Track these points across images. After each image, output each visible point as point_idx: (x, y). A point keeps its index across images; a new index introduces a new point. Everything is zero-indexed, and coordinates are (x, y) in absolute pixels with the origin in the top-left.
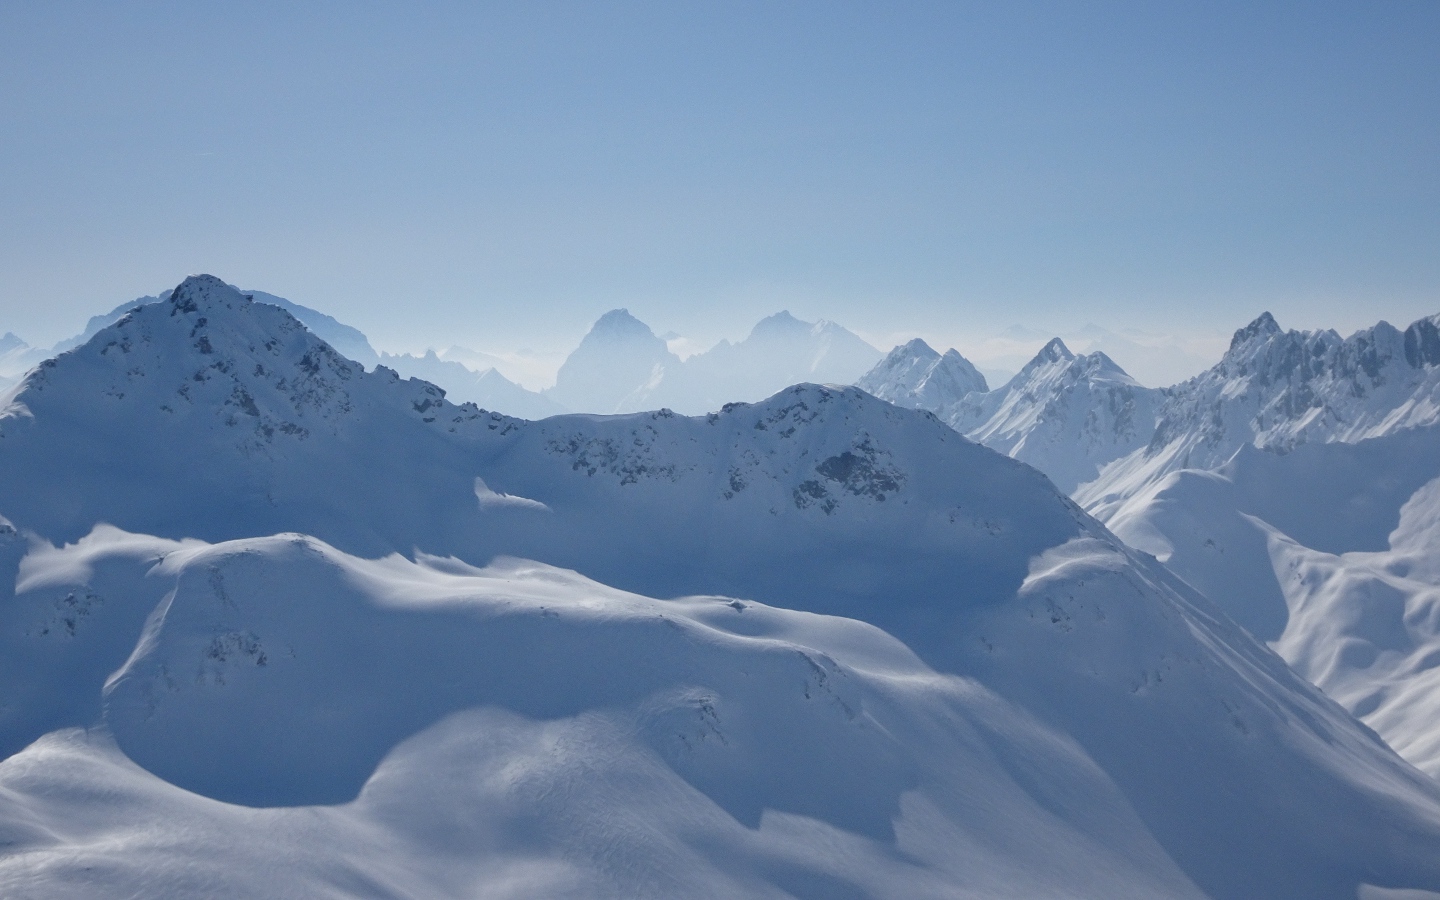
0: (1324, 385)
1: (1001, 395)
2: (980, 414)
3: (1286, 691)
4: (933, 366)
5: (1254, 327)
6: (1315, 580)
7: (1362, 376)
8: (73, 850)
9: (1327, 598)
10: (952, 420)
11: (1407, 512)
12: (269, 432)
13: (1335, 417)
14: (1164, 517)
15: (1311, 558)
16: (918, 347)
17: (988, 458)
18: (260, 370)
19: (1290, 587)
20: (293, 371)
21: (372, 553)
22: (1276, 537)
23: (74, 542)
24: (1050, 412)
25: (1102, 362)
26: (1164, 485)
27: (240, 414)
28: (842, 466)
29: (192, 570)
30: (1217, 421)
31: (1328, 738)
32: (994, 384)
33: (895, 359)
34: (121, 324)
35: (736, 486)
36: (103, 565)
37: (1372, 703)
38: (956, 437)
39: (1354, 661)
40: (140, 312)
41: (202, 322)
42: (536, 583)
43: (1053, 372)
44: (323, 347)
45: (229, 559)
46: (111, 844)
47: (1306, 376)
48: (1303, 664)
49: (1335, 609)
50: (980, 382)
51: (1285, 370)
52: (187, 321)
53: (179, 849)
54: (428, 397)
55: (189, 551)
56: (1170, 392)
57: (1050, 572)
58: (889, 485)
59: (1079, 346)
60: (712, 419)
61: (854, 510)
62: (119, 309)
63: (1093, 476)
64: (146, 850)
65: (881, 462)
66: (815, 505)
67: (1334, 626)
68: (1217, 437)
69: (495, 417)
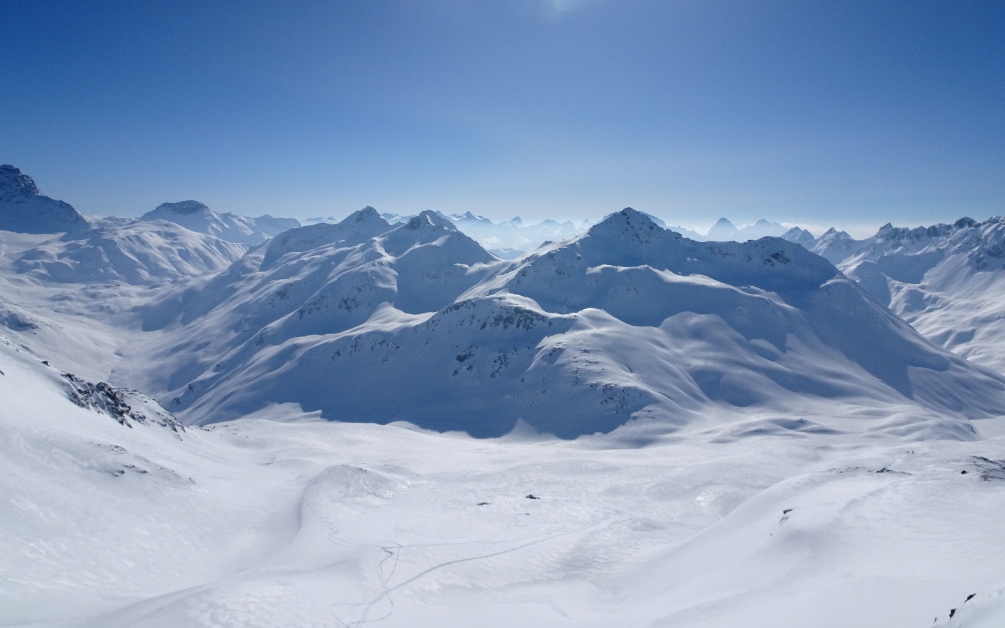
0: (904, 241)
1: (818, 240)
2: (812, 245)
3: (889, 316)
4: (800, 233)
5: (886, 227)
6: (899, 289)
7: (915, 240)
8: (595, 330)
9: (901, 294)
10: (804, 245)
11: (926, 275)
12: (642, 242)
13: (906, 249)
14: (858, 271)
15: (897, 283)
16: (797, 228)
17: (814, 255)
18: (640, 228)
19: (892, 290)
20: (647, 229)
21: (663, 270)
22: (888, 278)
23: (597, 266)
24: (830, 245)
25: (844, 233)
26: (859, 264)
27: (636, 238)
28: (776, 256)
29: (623, 272)
30: (874, 249)
31: (900, 328)
32: (816, 238)
33: (792, 231)
34: (610, 218)
35: (750, 259)
36: (603, 269)
37: (913, 320)
38: (806, 251)
39: (908, 309)
40: (615, 215)
41: (628, 218)
42: (701, 279)
43: (831, 235)
44: (655, 224)
45: (631, 270)
46: (604, 330)
47: (899, 239)
48: (894, 309)
49: (905, 295)
50: (812, 237)
51: (893, 237)
52: (625, 217)
53: (618, 332)
54: (678, 236)
55: (621, 269)
56: (862, 241)
57: (827, 283)
58: (788, 260)
59: (838, 230)
60: (745, 243)
61: (779, 266)
63: (840, 262)
64: (611, 332)
65: (786, 255)
66: (769, 265)
67: (903, 300)
68: (874, 253)
69: (693, 241)
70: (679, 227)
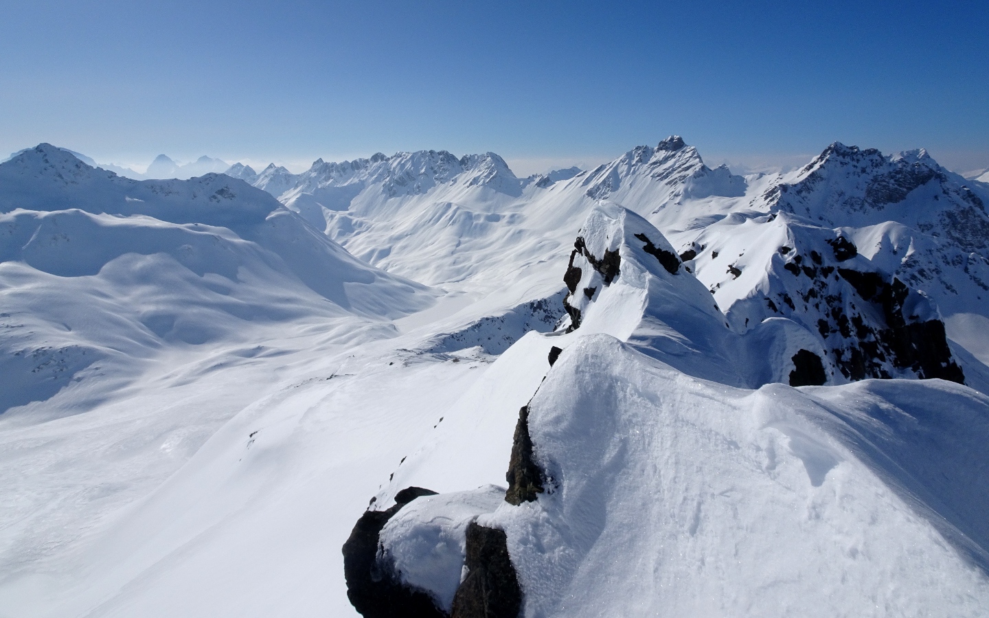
0: (334, 174)
1: (260, 175)
2: (255, 180)
3: (327, 241)
4: (242, 169)
5: (318, 161)
6: (332, 217)
7: (342, 173)
8: (15, 289)
9: (335, 221)
10: (248, 181)
11: (352, 202)
12: (67, 183)
13: (336, 181)
14: (298, 203)
15: (331, 212)
16: (239, 164)
17: (257, 190)
18: (63, 167)
19: (327, 218)
20: (74, 168)
21: (97, 213)
22: (323, 208)
23: (9, 212)
24: (271, 180)
25: (283, 168)
26: (298, 196)
27: (58, 179)
28: (221, 192)
29: (46, 218)
30: (310, 182)
31: (335, 251)
32: (258, 173)
33: (234, 167)
34: (21, 155)
35: (195, 197)
36: (19, 217)
37: (345, 243)
38: (249, 185)
39: (341, 234)
40: (26, 153)
41: (45, 155)
42: (143, 220)
43: (272, 171)
44: (82, 162)
45: (57, 215)
46: (26, 287)
47: (330, 172)
48: (330, 235)
49: (337, 222)
50: (254, 173)
51: (325, 171)
52: (41, 155)
53: (47, 287)
54: (112, 175)
55: (44, 214)
56: (299, 175)
57: (272, 216)
58: (233, 196)
59: (278, 165)
60: (188, 181)
61: (225, 202)
62: (20, 151)
63: (281, 195)
64: (37, 288)
65: (231, 191)
66: (215, 201)
67: (337, 227)
68: (310, 185)
69: (131, 180)
70: (112, 164)
